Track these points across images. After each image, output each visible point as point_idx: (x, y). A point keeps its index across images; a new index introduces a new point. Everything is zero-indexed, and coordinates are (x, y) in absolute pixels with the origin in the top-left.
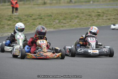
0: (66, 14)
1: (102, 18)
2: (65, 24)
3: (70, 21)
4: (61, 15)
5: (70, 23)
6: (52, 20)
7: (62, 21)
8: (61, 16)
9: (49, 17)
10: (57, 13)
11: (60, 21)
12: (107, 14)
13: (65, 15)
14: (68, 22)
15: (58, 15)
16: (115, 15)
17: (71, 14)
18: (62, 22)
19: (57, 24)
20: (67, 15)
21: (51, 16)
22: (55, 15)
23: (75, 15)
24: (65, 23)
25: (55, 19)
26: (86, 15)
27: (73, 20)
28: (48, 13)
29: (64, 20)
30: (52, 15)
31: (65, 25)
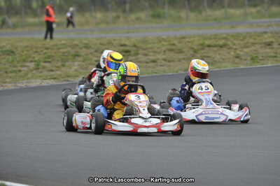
0: (47, 49)
1: (134, 58)
2: (52, 71)
3: (63, 66)
4: (34, 50)
5: (64, 69)
6: (18, 62)
7: (43, 64)
8: (36, 52)
9: (8, 55)
10: (27, 47)
11: (38, 65)
12: (144, 49)
13: (45, 51)
14: (58, 67)
15: (27, 51)
16: (165, 51)
17: (59, 49)
18: (44, 67)
19: (32, 70)
20: (50, 50)
21: (13, 52)
22: (23, 52)
23: (69, 52)
24: (51, 68)
25: (24, 61)
26: (96, 51)
27: (67, 63)
28: (4, 46)
29: (46, 62)
30: (14, 50)
31: (52, 73)
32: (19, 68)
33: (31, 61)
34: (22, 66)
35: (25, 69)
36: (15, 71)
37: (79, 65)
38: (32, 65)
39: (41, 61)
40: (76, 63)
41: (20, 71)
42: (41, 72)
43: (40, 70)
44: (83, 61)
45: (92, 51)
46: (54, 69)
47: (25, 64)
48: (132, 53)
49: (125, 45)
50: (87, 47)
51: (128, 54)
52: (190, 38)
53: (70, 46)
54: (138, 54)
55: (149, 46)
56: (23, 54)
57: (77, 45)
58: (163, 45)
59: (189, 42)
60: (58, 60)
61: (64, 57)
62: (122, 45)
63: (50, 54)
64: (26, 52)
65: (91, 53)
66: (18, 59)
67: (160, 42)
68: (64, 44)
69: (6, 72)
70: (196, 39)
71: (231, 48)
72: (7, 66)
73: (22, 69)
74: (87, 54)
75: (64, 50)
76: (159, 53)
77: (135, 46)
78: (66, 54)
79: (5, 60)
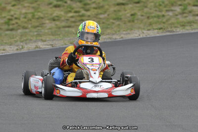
32: (163, 13)
33: (180, 5)
34: (167, 11)
35: (171, 14)
36: (158, 17)
38: (178, 9)
39: (189, 4)
41: (163, 16)
42: (186, 17)
43: (185, 15)
69: (148, 18)
72: (152, 11)
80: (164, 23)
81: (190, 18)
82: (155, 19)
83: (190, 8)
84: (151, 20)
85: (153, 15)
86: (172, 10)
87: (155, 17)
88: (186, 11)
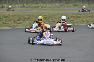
32: (8, 22)
33: (13, 20)
34: (9, 22)
35: (10, 23)
36: (7, 23)
37: (29, 22)
38: (13, 21)
39: (16, 20)
40: (28, 21)
41: (8, 23)
42: (15, 24)
43: (15, 23)
44: (30, 21)
45: (35, 17)
46: (19, 23)
47: (11, 21)
48: (48, 18)
49: (46, 16)
50: (33, 16)
51: (46, 19)
52: (68, 14)
53: (28, 15)
54: (49, 19)
55: (54, 16)
56: (11, 18)
57: (30, 15)
58: (59, 16)
59: (68, 15)
60: (22, 20)
61: (25, 19)
62: (45, 16)
63: (20, 18)
64: (12, 17)
65: (34, 18)
66: (9, 19)
67: (58, 15)
68: (26, 15)
69: (3, 24)
70: (71, 14)
71: (81, 18)
72: (4, 22)
73: (9, 23)
74: (33, 18)
75: (25, 17)
76: (56, 19)
77: (49, 16)
78: (25, 18)
79: (4, 20)
80: (9, 25)
81: (17, 24)
82: (6, 24)
83: (16, 21)
84: (4, 24)
85: (5, 23)
86: (11, 22)
87: (6, 23)
88: (15, 22)
